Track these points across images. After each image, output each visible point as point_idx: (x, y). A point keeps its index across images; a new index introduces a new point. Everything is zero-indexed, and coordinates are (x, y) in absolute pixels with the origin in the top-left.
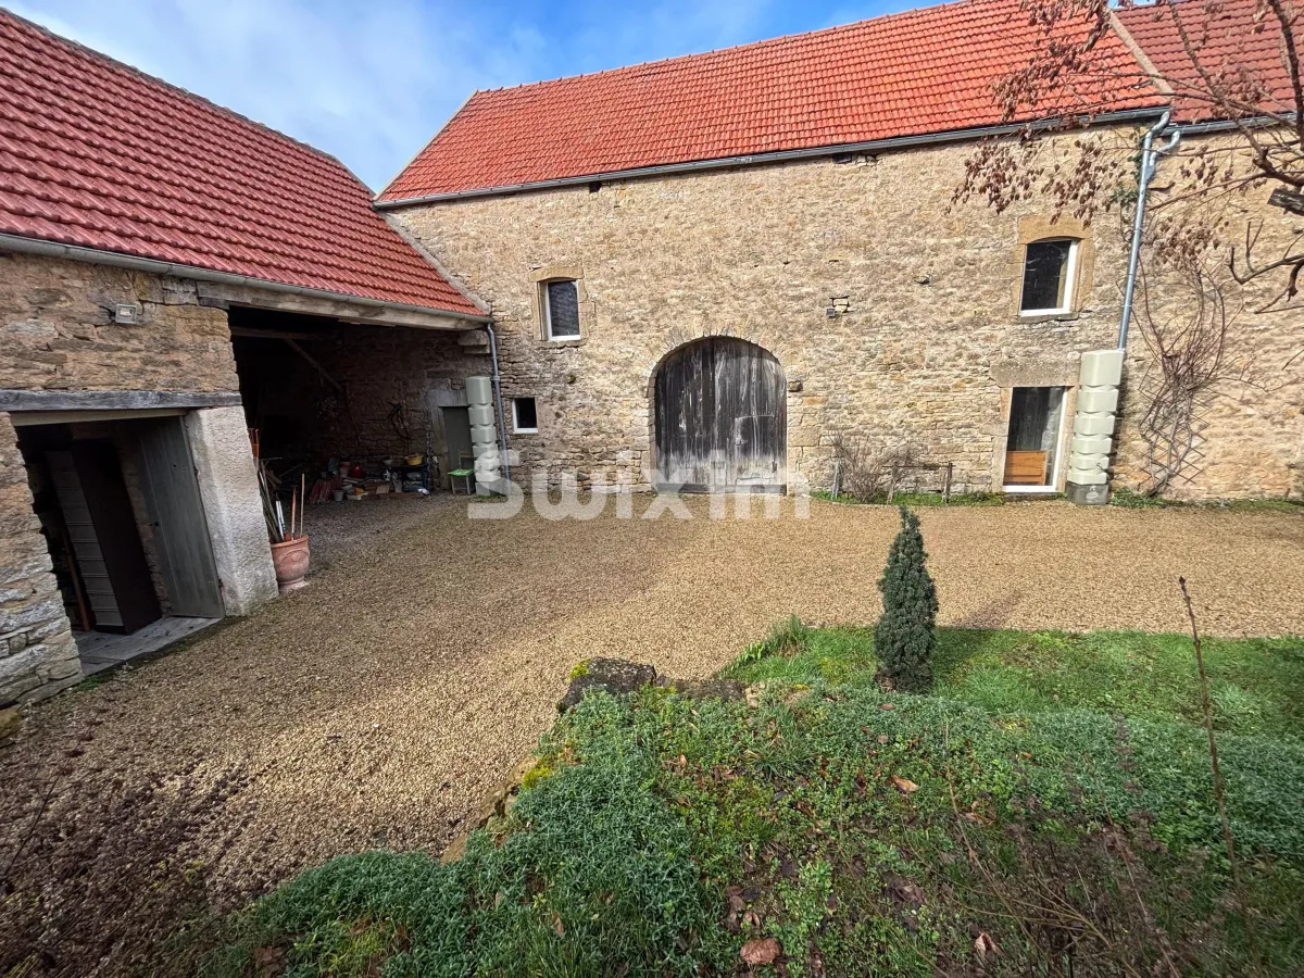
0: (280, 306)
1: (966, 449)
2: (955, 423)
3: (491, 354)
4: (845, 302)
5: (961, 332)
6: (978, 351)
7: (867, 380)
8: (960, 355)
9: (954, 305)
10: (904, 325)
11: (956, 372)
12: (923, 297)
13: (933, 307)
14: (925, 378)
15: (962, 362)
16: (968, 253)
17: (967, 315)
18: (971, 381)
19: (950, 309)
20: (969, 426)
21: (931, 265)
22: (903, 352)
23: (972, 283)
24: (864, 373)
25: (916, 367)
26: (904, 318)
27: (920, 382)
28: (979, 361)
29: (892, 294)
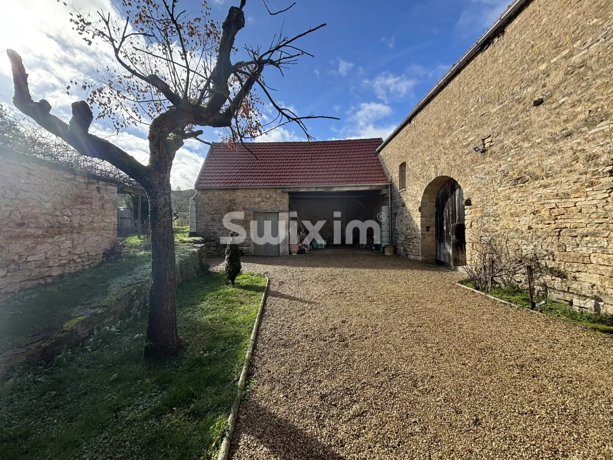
0: (300, 191)
1: (594, 260)
2: (579, 231)
3: (388, 197)
4: (489, 139)
5: (575, 136)
6: (597, 150)
7: (504, 193)
8: (577, 159)
9: (566, 112)
10: (526, 145)
11: (575, 176)
12: (539, 115)
13: (547, 122)
14: (545, 187)
15: (579, 166)
16: (576, 59)
17: (582, 117)
18: (592, 184)
19: (563, 117)
20: (594, 234)
21: (544, 86)
22: (526, 167)
23: (584, 84)
24: (501, 189)
25: (537, 179)
26: (526, 139)
27: (542, 191)
28: (598, 161)
29: (517, 123)
